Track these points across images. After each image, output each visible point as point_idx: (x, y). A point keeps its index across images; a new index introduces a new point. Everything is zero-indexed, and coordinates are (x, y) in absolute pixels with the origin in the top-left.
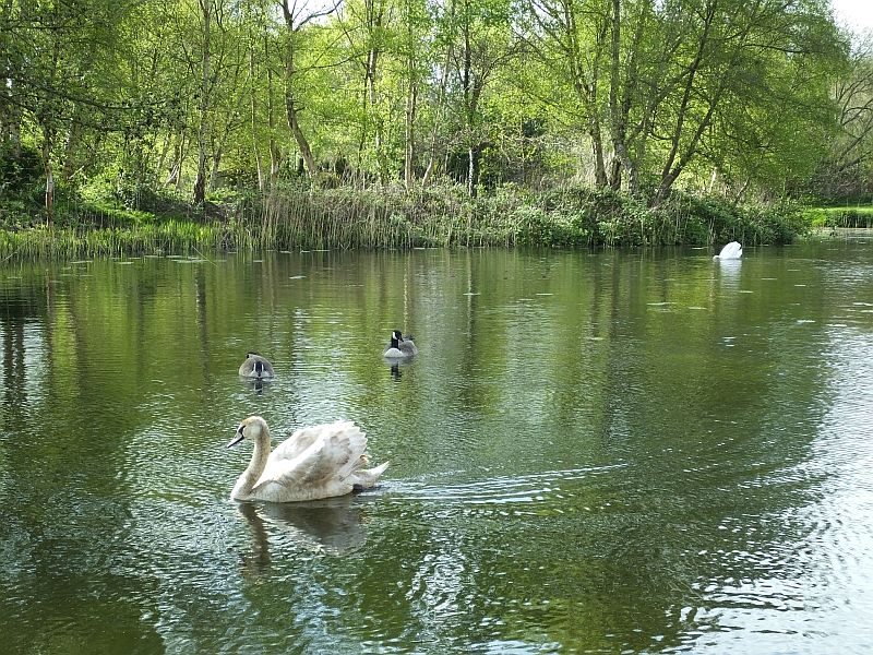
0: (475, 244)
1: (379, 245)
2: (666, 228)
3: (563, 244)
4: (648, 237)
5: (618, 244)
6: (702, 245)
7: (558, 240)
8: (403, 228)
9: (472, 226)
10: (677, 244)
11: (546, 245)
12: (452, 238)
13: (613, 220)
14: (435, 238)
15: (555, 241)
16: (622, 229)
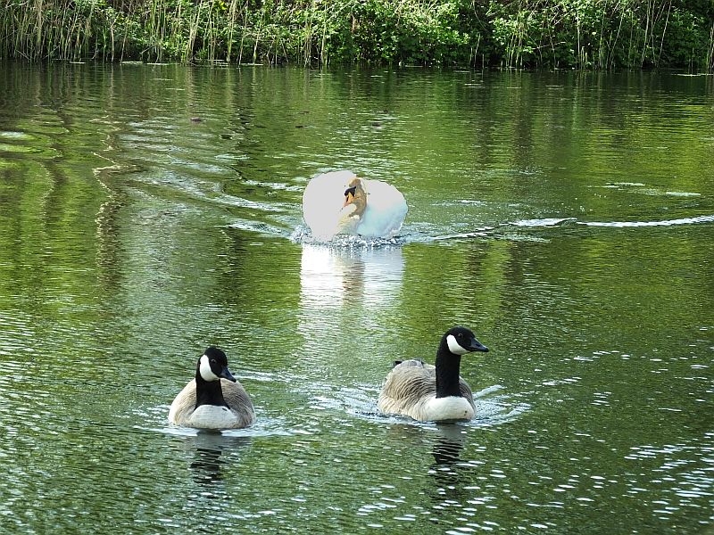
0: (242, 56)
1: (51, 53)
2: (626, 34)
3: (420, 62)
4: (589, 50)
5: (530, 63)
6: (696, 68)
7: (409, 53)
8: (99, 21)
9: (240, 21)
10: (647, 66)
11: (385, 62)
12: (198, 44)
13: (521, 15)
14: (163, 44)
15: (403, 53)
16: (537, 33)
